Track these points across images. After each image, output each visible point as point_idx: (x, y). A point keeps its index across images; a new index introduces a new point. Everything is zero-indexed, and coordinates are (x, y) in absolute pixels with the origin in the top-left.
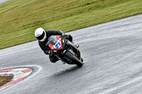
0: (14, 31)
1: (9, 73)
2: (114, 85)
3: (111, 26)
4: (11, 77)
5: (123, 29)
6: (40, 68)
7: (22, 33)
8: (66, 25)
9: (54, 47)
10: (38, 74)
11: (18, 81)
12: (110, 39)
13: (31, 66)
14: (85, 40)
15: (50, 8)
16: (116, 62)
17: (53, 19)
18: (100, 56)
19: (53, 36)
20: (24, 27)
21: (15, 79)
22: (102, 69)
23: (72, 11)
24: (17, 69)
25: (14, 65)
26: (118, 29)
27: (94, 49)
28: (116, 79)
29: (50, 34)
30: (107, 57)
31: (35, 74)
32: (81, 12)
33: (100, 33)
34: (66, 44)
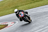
0: (8, 9)
1: (7, 24)
2: (42, 28)
4: (7, 25)
5: (45, 9)
6: (17, 22)
7: (11, 10)
8: (26, 8)
9: (21, 16)
10: (16, 24)
11: (10, 26)
12: (41, 12)
13: (14, 21)
14: (32, 13)
15: (21, 1)
16: (43, 20)
17: (22, 5)
18: (37, 18)
19: (20, 12)
20: (12, 8)
21: (9, 26)
22: (38, 22)
23: (28, 3)
24: (9, 22)
25: (8, 21)
26: (43, 9)
27: (35, 16)
28: (43, 26)
29: (20, 11)
30: (40, 18)
31: (15, 24)
32: (31, 3)
33: (37, 10)
34: (25, 15)
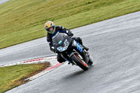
3: (129, 18)
